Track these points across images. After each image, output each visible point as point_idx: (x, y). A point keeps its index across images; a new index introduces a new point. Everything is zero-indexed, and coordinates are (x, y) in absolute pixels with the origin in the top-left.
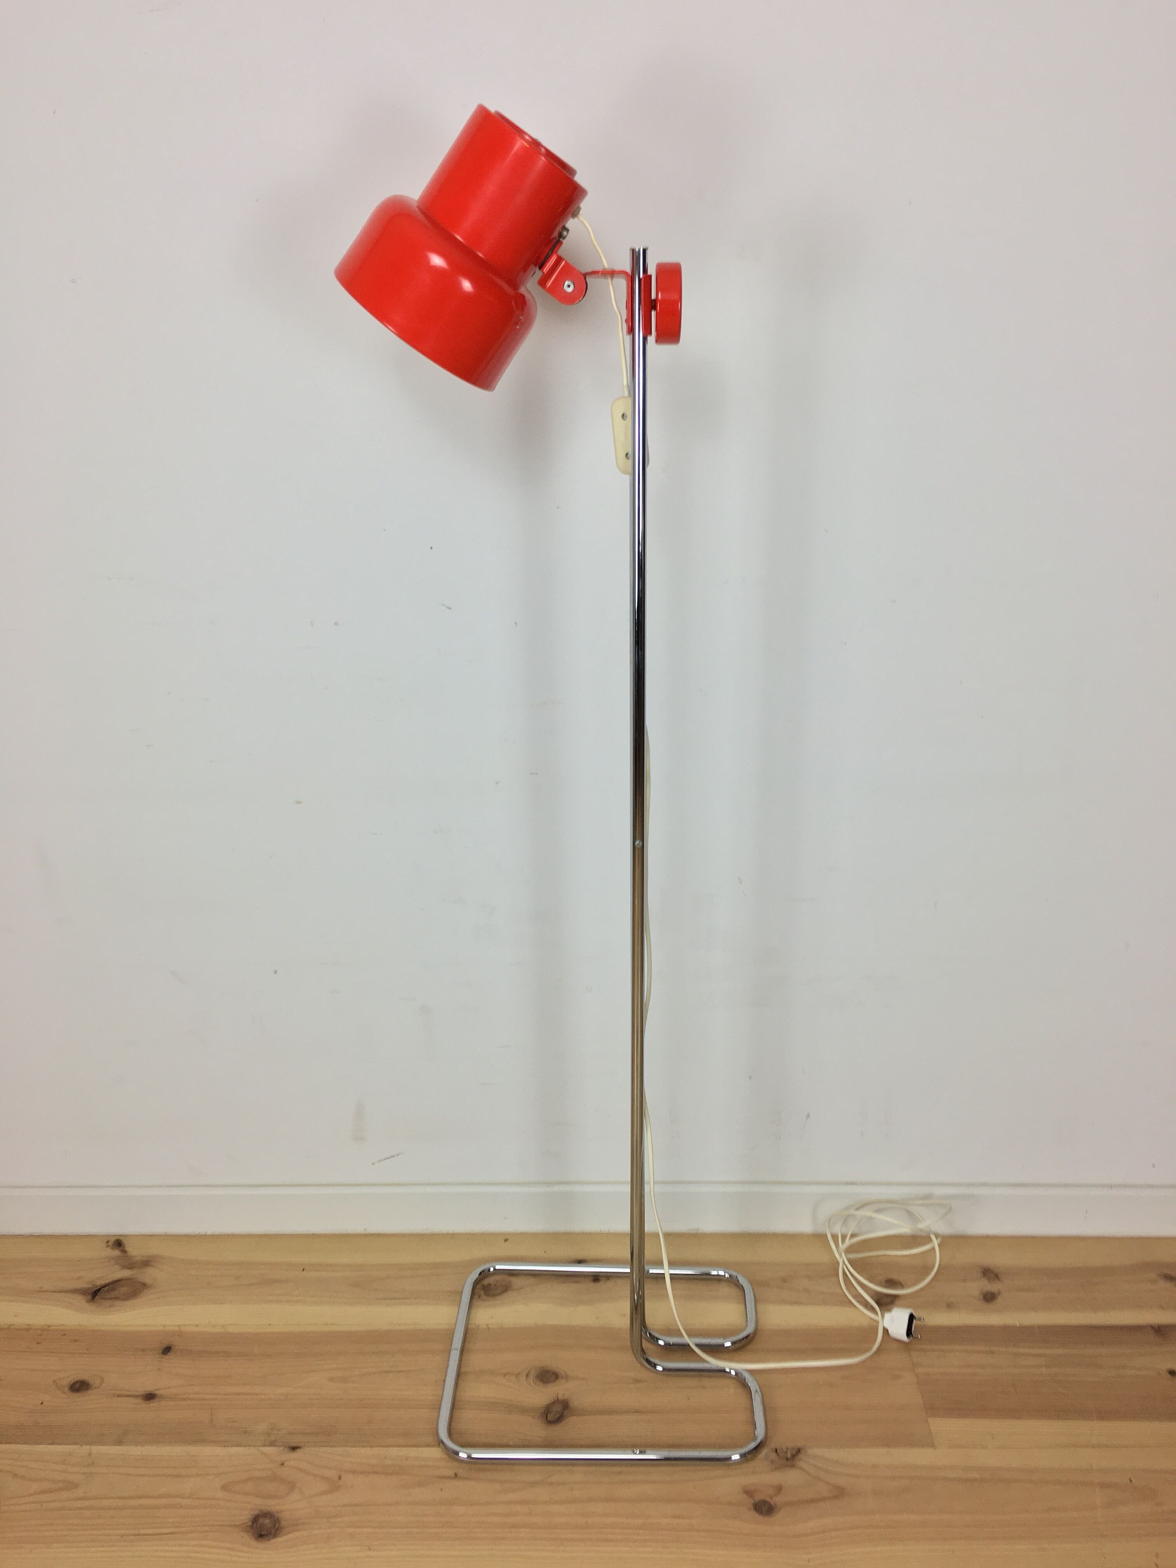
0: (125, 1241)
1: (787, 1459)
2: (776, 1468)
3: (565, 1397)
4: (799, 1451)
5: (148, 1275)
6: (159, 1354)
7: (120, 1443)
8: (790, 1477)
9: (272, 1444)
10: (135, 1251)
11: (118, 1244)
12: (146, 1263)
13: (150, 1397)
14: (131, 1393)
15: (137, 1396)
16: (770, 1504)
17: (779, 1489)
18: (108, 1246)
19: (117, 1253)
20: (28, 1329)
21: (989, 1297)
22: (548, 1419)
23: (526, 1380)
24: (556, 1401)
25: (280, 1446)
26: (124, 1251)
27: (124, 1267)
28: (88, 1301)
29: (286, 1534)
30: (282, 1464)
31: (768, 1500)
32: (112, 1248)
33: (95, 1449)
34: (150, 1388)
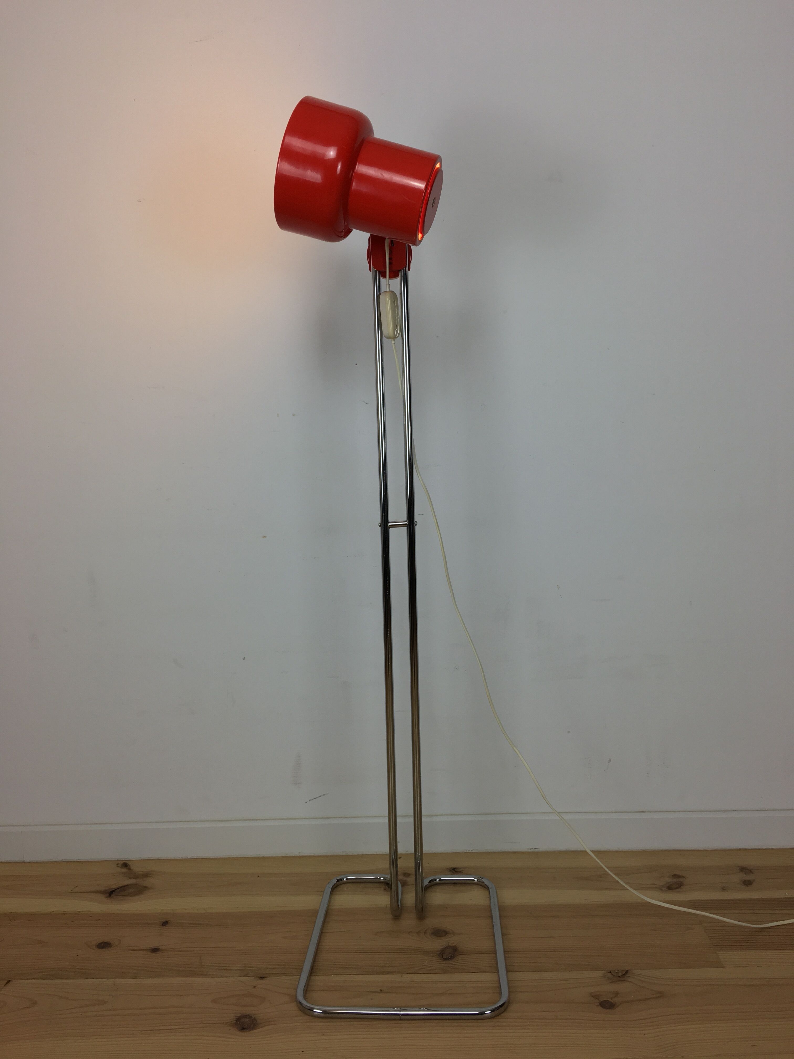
0: (129, 863)
1: (619, 977)
2: (613, 982)
3: (454, 945)
4: (627, 972)
5: (147, 882)
6: (160, 926)
7: (136, 978)
8: (623, 987)
9: (246, 975)
10: (136, 869)
11: (125, 865)
12: (146, 875)
13: (155, 950)
14: (142, 948)
15: (146, 950)
16: (611, 1002)
17: (616, 994)
18: (118, 867)
19: (124, 870)
20: (65, 914)
21: (747, 883)
22: (444, 958)
23: (425, 935)
24: (448, 947)
25: (253, 976)
26: (130, 869)
27: (130, 878)
28: (106, 897)
29: (261, 1028)
30: (255, 987)
31: (610, 1000)
32: (121, 868)
33: (118, 981)
34: (155, 945)
